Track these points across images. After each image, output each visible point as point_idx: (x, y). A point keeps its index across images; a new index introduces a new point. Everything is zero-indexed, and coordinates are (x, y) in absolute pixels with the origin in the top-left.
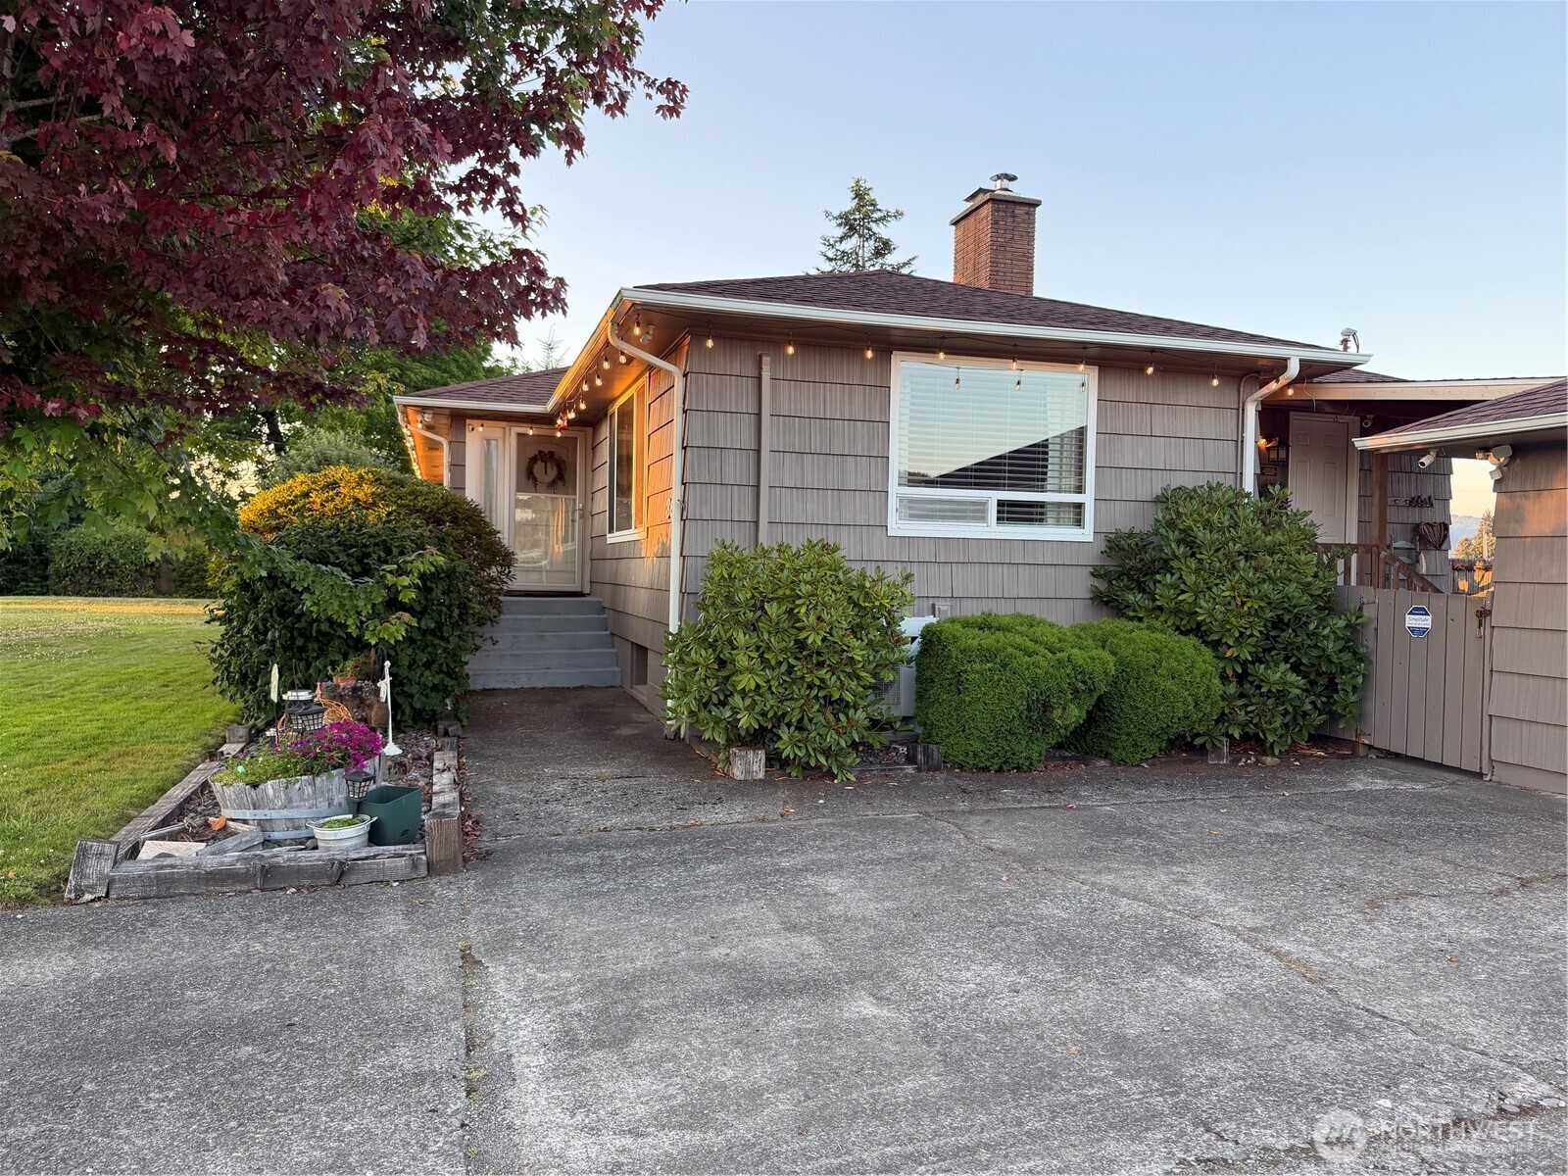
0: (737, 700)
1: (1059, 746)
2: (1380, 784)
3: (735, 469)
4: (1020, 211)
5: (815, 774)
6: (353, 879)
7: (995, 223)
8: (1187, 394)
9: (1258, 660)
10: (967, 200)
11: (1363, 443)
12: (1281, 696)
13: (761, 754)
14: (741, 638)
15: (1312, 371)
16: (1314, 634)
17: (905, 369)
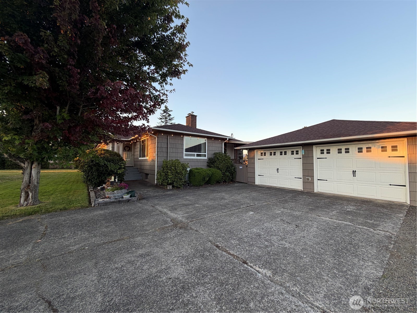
0: (169, 179)
1: (205, 183)
2: (238, 185)
3: (165, 150)
4: (195, 117)
5: (178, 188)
6: (130, 201)
7: (192, 118)
8: (216, 142)
9: (225, 172)
10: (188, 114)
11: (235, 148)
12: (228, 176)
13: (171, 186)
14: (169, 171)
15: (229, 139)
16: (231, 169)
17: (186, 138)
